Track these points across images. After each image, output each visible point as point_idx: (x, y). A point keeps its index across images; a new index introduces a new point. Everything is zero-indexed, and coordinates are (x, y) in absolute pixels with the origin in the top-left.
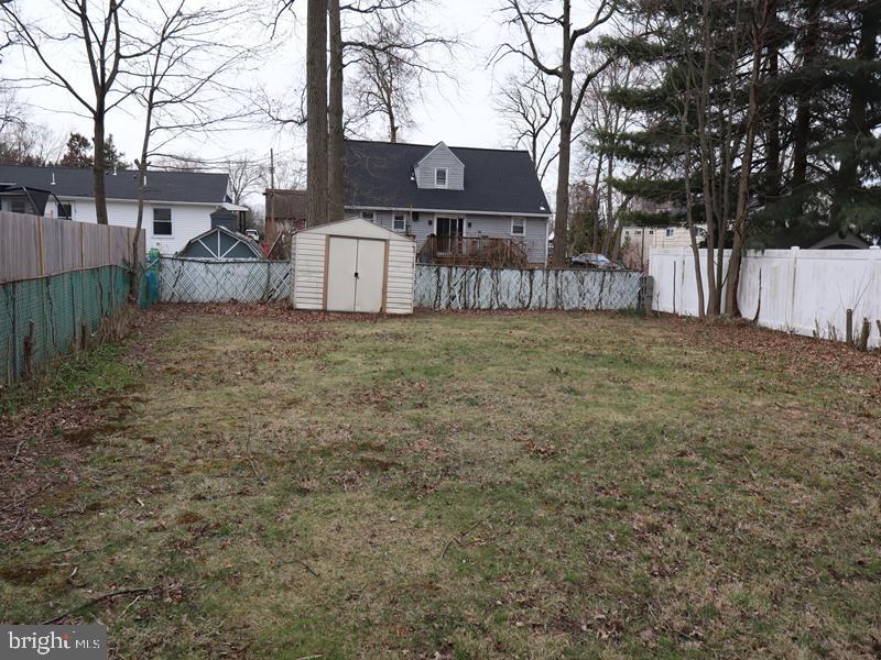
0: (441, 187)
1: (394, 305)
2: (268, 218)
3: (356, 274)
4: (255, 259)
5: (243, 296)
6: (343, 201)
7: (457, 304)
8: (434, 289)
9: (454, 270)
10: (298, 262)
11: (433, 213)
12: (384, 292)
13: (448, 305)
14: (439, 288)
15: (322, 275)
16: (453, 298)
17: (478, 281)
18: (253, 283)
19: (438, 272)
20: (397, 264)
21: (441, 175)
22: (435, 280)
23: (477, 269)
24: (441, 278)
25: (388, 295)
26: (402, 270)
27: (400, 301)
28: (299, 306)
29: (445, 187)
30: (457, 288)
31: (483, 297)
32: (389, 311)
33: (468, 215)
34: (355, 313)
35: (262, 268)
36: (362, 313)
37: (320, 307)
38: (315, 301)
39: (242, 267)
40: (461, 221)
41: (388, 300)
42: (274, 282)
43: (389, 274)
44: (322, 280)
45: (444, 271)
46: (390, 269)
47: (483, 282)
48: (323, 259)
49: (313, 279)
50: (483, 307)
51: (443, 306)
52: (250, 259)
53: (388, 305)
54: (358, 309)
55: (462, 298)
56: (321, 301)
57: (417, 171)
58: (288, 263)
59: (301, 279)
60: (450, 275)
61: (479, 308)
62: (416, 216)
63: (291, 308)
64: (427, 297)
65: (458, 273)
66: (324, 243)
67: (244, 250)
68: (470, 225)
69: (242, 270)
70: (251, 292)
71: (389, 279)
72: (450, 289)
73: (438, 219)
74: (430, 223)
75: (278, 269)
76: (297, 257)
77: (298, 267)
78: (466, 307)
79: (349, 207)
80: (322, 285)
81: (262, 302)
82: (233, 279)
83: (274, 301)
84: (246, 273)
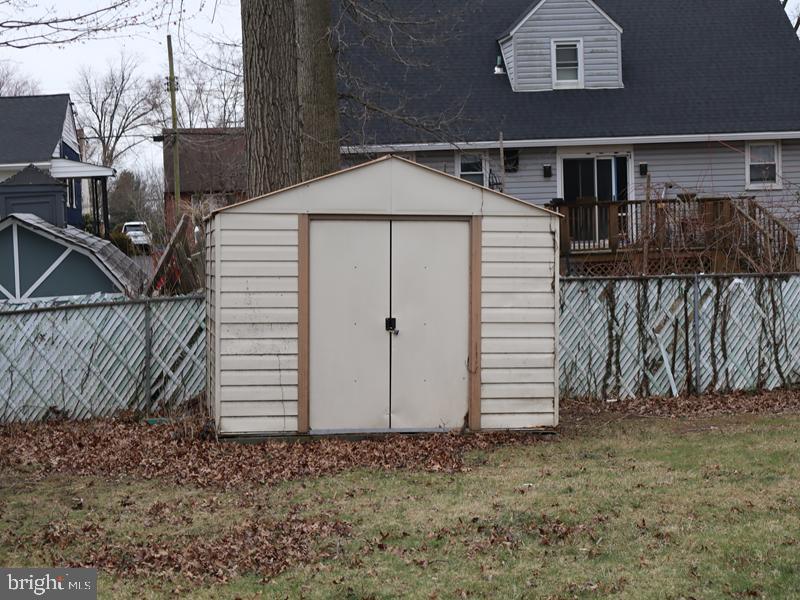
0: (567, 84)
1: (506, 406)
2: (169, 194)
3: (391, 324)
4: (109, 297)
5: (81, 399)
6: (336, 134)
7: (668, 381)
8: (601, 345)
9: (653, 288)
10: (221, 300)
11: (553, 150)
12: (474, 368)
13: (643, 385)
14: (615, 341)
15: (293, 332)
16: (654, 365)
17: (722, 313)
18: (109, 362)
19: (609, 296)
20: (507, 285)
21: (567, 57)
22: (602, 320)
23: (717, 282)
24: (619, 313)
25: (485, 375)
26: (520, 299)
27: (516, 390)
28: (230, 426)
29: (578, 83)
30: (665, 337)
31: (736, 360)
32: (490, 423)
33: (638, 147)
34: (393, 436)
35: (127, 320)
36: (413, 436)
37: (292, 425)
38: (277, 409)
39: (76, 320)
40: (622, 163)
41: (486, 391)
42: (163, 355)
43: (485, 314)
44: (293, 347)
45: (626, 293)
46: (486, 301)
47: (734, 315)
48: (293, 285)
49: (267, 346)
50: (739, 385)
51: (628, 390)
52: (96, 297)
53: (486, 406)
54: (401, 424)
55: (680, 365)
56: (292, 408)
57: (509, 53)
58: (200, 300)
59: (232, 350)
60: (642, 304)
61: (729, 390)
62: (512, 159)
63: (208, 433)
64: (583, 367)
65: (666, 297)
66: (293, 238)
67: (84, 274)
68: (643, 171)
69: (77, 328)
70: (102, 387)
71: (486, 331)
72: (645, 340)
73: (567, 163)
74: (548, 173)
75: (174, 319)
76: (219, 285)
77: (222, 316)
78: (691, 389)
79: (352, 149)
80: (293, 362)
81: (129, 418)
82: (53, 355)
83: (166, 407)
84: (88, 335)
